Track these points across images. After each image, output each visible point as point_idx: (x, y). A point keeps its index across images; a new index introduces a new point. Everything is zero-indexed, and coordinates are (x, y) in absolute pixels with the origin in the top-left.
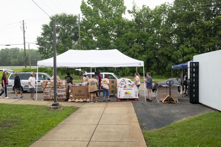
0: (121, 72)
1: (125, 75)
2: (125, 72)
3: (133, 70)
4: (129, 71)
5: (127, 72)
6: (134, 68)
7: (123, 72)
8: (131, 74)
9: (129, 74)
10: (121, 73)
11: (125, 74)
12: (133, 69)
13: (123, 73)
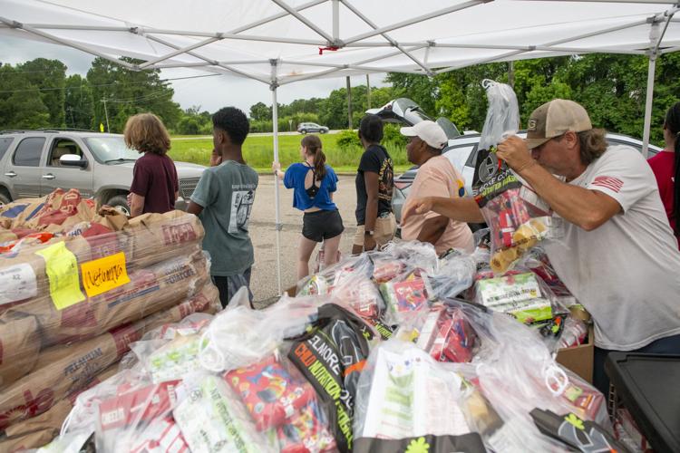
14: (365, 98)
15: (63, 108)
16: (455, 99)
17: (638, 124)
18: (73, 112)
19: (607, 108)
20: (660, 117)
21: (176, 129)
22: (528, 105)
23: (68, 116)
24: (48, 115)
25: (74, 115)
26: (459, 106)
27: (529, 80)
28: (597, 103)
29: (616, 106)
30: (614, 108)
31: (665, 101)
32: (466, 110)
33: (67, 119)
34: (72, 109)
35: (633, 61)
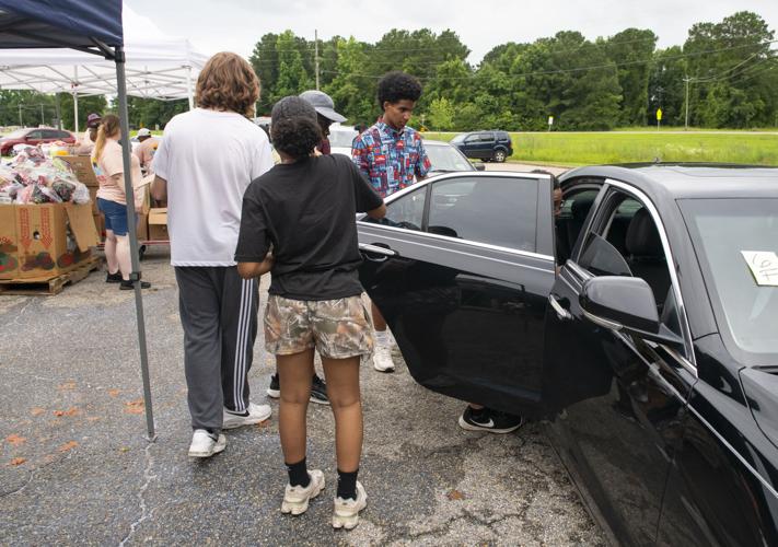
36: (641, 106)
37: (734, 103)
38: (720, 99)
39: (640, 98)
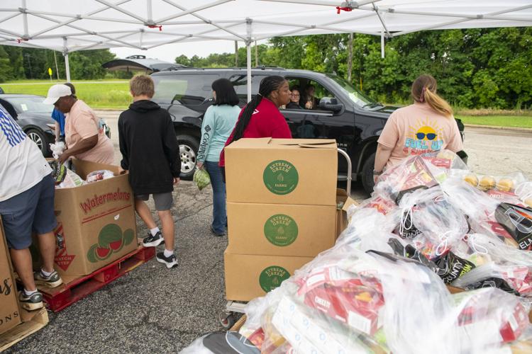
0: (468, 94)
1: (481, 104)
2: (481, 95)
3: (507, 91)
4: (493, 92)
5: (486, 95)
6: (511, 85)
7: (475, 95)
8: (502, 102)
9: (494, 100)
10: (467, 97)
11: (481, 101)
12: (509, 88)
13: (472, 99)
14: (264, 54)
15: (21, 55)
16: (316, 58)
17: (444, 83)
18: (30, 58)
19: (423, 69)
20: (459, 78)
21: (115, 74)
22: (367, 65)
23: (25, 62)
24: (8, 60)
25: (31, 61)
26: (319, 64)
27: (369, 46)
28: (417, 65)
29: (429, 68)
30: (427, 70)
31: (464, 66)
32: (324, 67)
33: (25, 63)
34: (28, 56)
35: (442, 35)
36: (20, 66)
37: (84, 65)
38: (76, 62)
39: (19, 60)
